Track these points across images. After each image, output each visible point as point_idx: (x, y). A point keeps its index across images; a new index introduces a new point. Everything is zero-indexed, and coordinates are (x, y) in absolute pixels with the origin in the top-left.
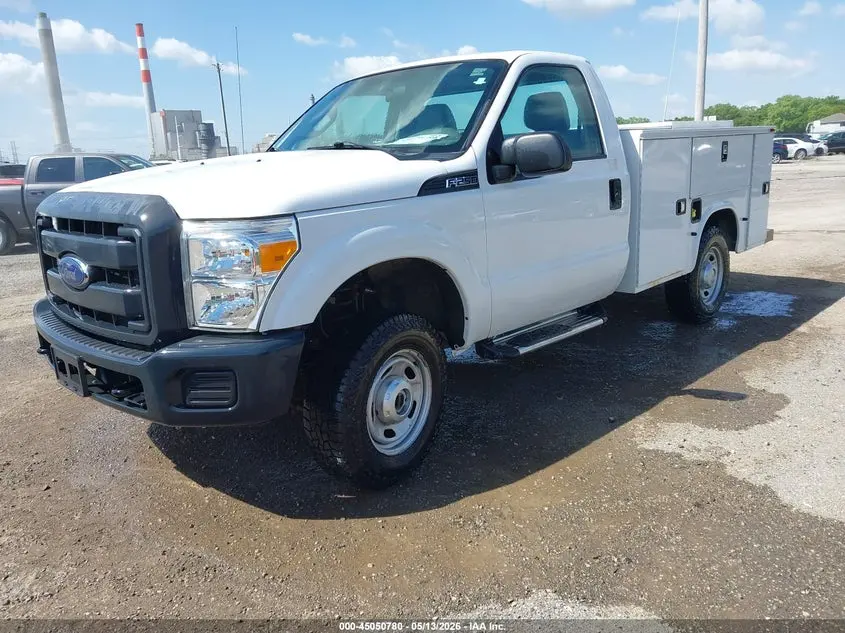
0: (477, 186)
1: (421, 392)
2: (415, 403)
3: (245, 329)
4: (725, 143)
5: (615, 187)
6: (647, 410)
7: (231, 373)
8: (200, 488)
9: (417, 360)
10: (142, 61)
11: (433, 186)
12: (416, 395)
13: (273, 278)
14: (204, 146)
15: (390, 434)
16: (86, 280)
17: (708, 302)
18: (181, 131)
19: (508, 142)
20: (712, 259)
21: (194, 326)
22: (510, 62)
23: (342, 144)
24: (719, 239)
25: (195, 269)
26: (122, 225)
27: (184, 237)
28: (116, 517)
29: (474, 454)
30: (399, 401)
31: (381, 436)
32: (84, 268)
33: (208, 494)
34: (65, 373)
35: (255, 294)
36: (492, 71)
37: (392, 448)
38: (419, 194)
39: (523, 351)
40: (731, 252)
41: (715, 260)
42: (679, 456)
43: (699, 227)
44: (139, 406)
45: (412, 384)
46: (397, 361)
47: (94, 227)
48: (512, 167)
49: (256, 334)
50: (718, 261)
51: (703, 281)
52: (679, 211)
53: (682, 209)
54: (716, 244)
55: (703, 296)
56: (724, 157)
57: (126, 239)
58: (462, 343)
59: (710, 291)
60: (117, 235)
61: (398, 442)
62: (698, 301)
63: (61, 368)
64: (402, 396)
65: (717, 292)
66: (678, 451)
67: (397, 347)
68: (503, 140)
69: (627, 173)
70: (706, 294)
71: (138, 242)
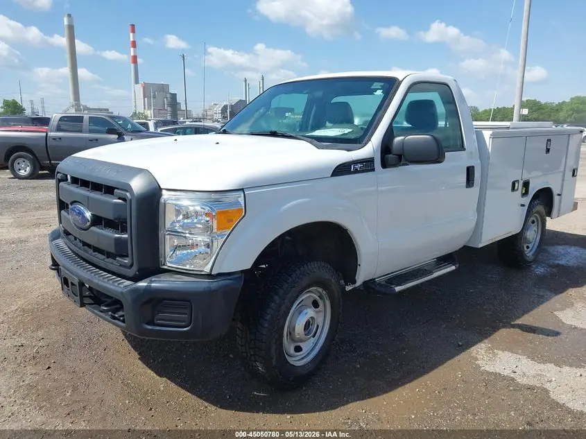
0: (373, 170)
1: (322, 318)
2: (318, 326)
3: (201, 271)
4: (549, 140)
5: (470, 171)
6: (486, 338)
7: (188, 303)
8: (158, 377)
9: (321, 295)
10: (132, 49)
11: (342, 170)
12: (319, 320)
13: (225, 235)
14: (169, 109)
15: (298, 349)
16: (88, 224)
17: (529, 254)
18: (154, 97)
19: (398, 139)
20: (533, 222)
21: (164, 265)
22: (401, 80)
23: (275, 132)
24: (540, 208)
25: (168, 225)
26: (118, 189)
27: (162, 200)
28: (96, 397)
29: (358, 366)
30: (307, 326)
31: (292, 351)
32: (88, 215)
33: (163, 383)
34: (68, 286)
35: (211, 245)
36: (387, 85)
37: (299, 360)
38: (333, 175)
39: (398, 289)
40: (548, 218)
41: (536, 223)
42: (513, 379)
43: (527, 200)
44: (119, 320)
45: (317, 312)
46: (308, 295)
47: (97, 187)
48: (400, 157)
49: (210, 276)
50: (538, 224)
51: (526, 238)
52: (513, 189)
53: (516, 188)
54: (538, 212)
55: (525, 248)
56: (548, 150)
57: (119, 199)
58: (354, 282)
59: (530, 246)
60: (113, 194)
61: (304, 355)
62: (522, 252)
63: (65, 282)
64: (309, 322)
65: (536, 247)
66: (512, 375)
67: (309, 286)
68: (394, 137)
69: (479, 161)
70: (528, 247)
71: (128, 201)
